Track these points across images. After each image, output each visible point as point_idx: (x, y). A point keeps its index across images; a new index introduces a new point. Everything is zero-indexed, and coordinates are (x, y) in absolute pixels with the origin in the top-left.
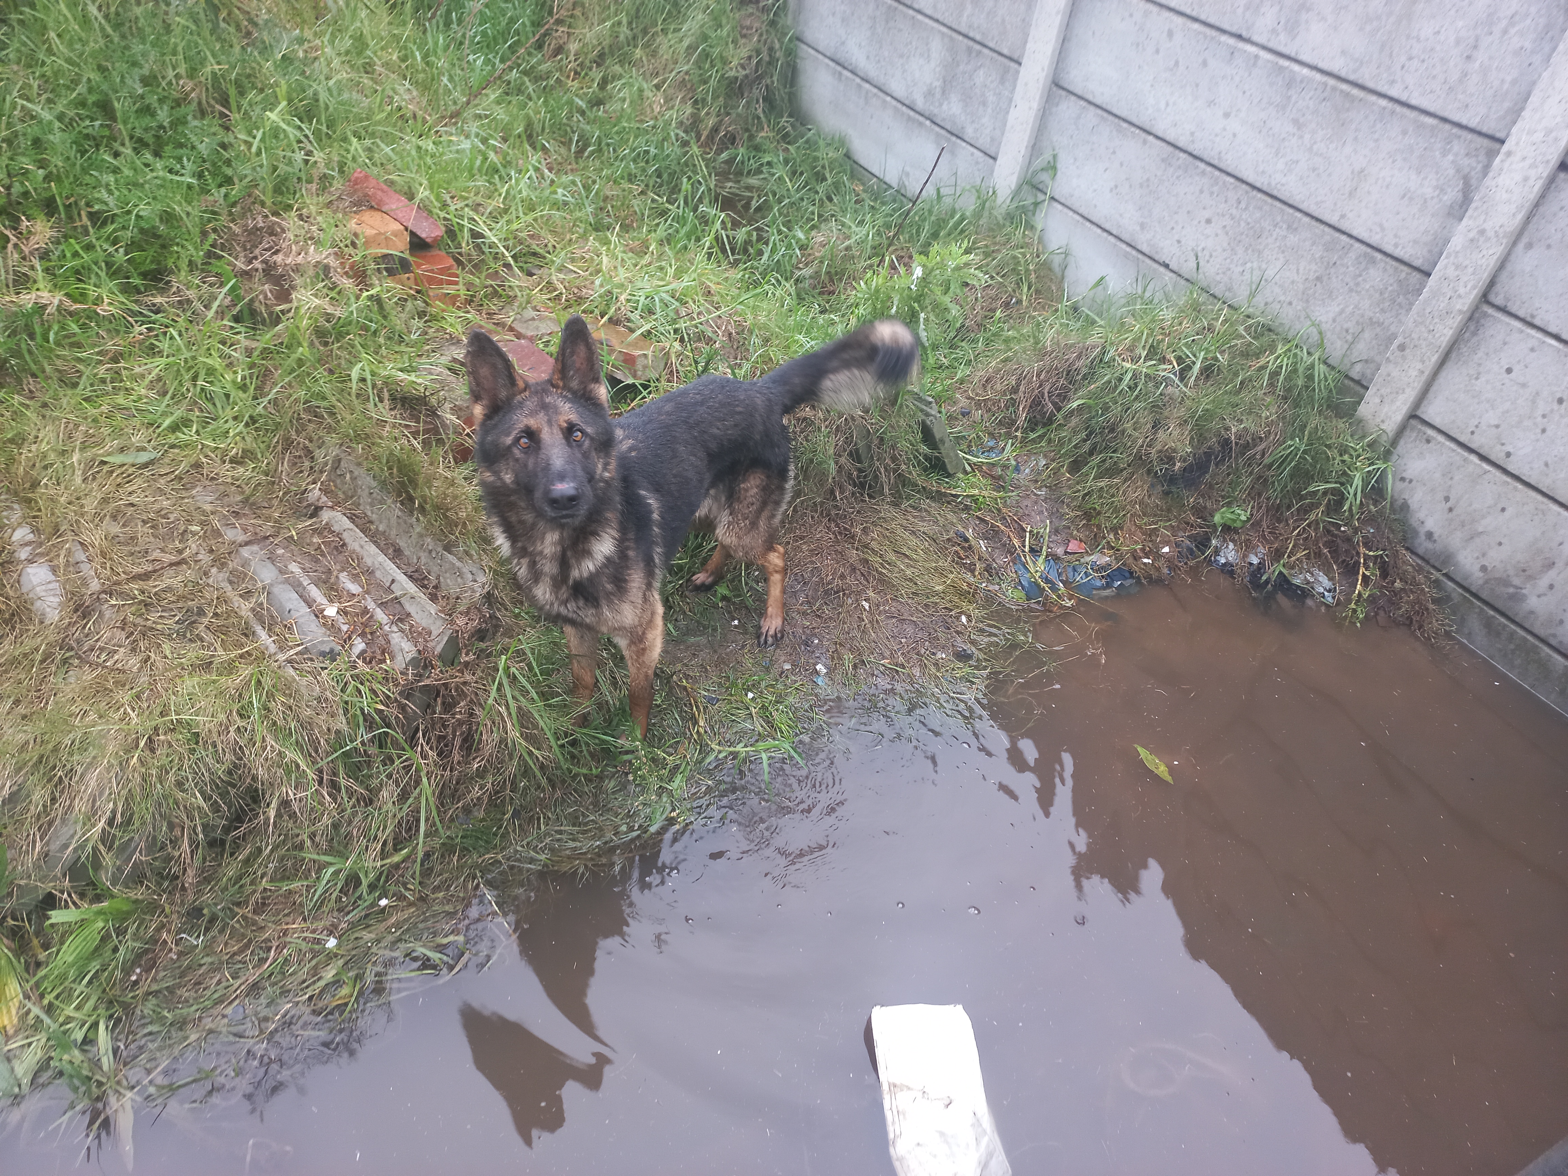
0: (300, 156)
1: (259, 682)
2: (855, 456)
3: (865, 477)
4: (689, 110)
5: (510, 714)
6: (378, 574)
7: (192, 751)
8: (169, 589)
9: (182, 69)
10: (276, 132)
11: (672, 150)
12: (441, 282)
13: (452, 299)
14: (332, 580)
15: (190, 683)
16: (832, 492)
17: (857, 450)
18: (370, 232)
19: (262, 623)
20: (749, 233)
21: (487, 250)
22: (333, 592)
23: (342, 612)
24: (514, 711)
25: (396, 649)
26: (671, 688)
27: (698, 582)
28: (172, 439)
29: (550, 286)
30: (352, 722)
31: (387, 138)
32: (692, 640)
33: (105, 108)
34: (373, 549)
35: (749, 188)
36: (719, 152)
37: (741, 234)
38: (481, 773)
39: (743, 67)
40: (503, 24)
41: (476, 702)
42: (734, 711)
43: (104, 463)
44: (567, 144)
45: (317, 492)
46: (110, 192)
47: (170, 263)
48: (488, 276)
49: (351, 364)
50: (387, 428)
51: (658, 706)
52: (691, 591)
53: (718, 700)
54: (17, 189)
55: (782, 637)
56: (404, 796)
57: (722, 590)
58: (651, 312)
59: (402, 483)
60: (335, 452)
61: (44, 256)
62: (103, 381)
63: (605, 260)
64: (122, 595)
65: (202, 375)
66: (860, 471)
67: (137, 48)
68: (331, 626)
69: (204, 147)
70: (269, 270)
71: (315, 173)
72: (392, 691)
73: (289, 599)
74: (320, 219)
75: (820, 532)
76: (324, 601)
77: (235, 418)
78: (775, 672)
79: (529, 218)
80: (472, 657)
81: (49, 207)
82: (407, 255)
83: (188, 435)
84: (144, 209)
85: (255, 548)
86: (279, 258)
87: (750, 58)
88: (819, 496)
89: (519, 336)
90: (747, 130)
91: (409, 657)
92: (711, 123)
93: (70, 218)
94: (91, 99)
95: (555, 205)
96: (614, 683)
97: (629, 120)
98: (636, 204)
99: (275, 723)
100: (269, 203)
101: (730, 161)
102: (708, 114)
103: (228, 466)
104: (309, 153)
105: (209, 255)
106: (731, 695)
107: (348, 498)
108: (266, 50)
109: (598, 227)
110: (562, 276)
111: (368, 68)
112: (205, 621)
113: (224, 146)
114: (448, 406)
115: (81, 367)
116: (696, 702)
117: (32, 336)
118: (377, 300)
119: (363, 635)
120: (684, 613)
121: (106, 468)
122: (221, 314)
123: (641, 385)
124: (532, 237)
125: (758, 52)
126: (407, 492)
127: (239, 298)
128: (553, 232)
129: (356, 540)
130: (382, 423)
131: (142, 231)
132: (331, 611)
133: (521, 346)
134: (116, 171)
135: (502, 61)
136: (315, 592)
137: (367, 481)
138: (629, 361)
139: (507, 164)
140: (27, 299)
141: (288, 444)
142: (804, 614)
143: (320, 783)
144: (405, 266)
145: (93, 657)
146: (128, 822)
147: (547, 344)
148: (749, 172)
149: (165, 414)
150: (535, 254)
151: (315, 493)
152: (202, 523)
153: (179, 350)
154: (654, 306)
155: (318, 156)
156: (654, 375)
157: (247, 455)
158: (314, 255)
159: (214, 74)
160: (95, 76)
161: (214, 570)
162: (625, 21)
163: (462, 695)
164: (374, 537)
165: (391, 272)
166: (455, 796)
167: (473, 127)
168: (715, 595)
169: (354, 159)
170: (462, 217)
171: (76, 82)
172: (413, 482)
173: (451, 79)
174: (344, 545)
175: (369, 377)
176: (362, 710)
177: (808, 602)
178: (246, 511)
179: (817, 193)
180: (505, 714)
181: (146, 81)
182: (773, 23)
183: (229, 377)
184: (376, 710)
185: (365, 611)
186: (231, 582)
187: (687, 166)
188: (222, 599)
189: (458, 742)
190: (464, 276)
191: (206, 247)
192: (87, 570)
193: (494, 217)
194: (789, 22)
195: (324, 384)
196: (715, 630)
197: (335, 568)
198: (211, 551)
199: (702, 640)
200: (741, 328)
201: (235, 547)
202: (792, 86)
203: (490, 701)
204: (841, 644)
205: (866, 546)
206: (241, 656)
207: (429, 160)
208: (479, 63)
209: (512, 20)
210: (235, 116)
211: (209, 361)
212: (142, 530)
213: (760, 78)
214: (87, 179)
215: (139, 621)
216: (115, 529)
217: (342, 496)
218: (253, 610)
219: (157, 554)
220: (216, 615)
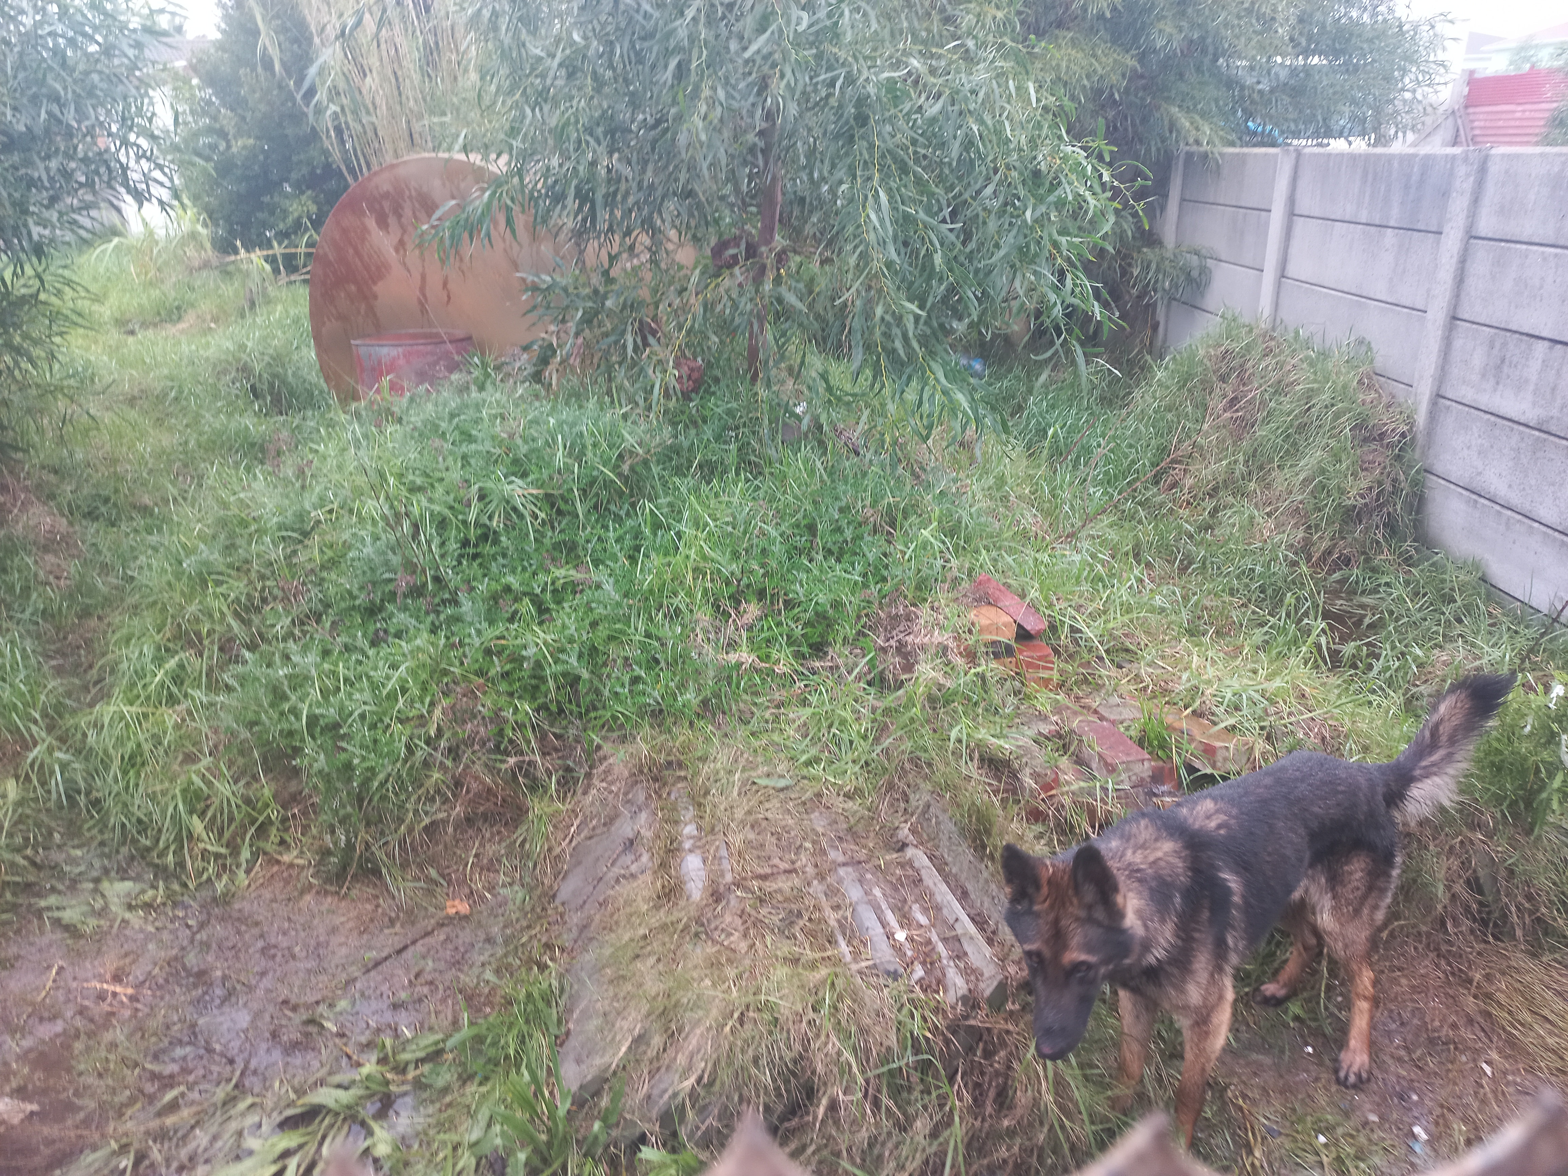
0: (940, 562)
1: (833, 984)
2: (1474, 885)
3: (1489, 913)
4: (1301, 535)
5: (1046, 1077)
6: (945, 911)
7: (770, 1033)
8: (780, 891)
9: (868, 502)
10: (925, 545)
11: (1280, 569)
12: (1038, 667)
13: (1046, 682)
14: (906, 908)
15: (781, 972)
16: (1443, 924)
17: (1477, 879)
18: (984, 622)
19: (844, 934)
20: (1359, 648)
21: (1082, 643)
22: (906, 921)
23: (910, 939)
24: (1051, 1074)
25: (949, 984)
26: (1224, 1103)
27: (1268, 993)
28: (805, 772)
29: (1138, 678)
30: (901, 1042)
31: (1011, 551)
32: (1254, 1056)
33: (812, 529)
34: (944, 887)
35: (1363, 606)
36: (1330, 572)
37: (1349, 649)
38: (1011, 1133)
39: (1362, 496)
40: (1125, 465)
41: (1015, 1055)
42: (1300, 1153)
43: (754, 783)
44: (1171, 562)
45: (906, 831)
46: (802, 586)
47: (831, 639)
48: (1081, 665)
49: (952, 726)
50: (973, 783)
51: (1206, 1119)
52: (1258, 1003)
53: (1280, 1134)
54: (745, 581)
55: (1369, 1080)
56: (934, 1134)
57: (1295, 1008)
58: (1237, 708)
59: (978, 831)
60: (926, 797)
61: (750, 628)
62: (767, 722)
63: (1195, 658)
64: (747, 889)
65: (836, 724)
66: (1481, 904)
67: (841, 488)
68: (898, 949)
69: (872, 555)
70: (901, 648)
71: (949, 576)
72: (939, 1021)
73: (869, 919)
74: (947, 610)
75: (1425, 966)
76: (896, 925)
77: (854, 762)
78: (1355, 1121)
79: (1126, 619)
80: (1017, 1007)
81: (761, 594)
82: (1012, 643)
83: (817, 770)
84: (822, 598)
85: (850, 869)
86: (909, 639)
87: (1370, 488)
88: (1425, 924)
89: (1102, 718)
90: (1364, 553)
91: (960, 993)
92: (1324, 545)
93: (772, 603)
94: (804, 522)
95: (1152, 610)
96: (1160, 1080)
97: (1236, 543)
98: (1235, 615)
99: (839, 1023)
100: (910, 596)
101: (1342, 581)
102: (1321, 538)
103: (841, 798)
104: (947, 561)
105: (860, 633)
106: (1297, 1132)
107: (930, 839)
108: (929, 487)
109: (1193, 633)
110: (1150, 670)
111: (1005, 498)
112: (801, 923)
113: (885, 555)
114: (1028, 771)
115: (754, 709)
116: (1253, 1128)
117: (729, 684)
118: (982, 677)
119: (924, 963)
120: (1248, 1025)
121: (755, 788)
122: (858, 679)
123: (1221, 776)
124: (1126, 635)
125: (1380, 484)
126: (982, 841)
127: (874, 667)
128: (1148, 633)
129: (932, 878)
130: (968, 778)
131: (817, 614)
132: (901, 936)
133: (1104, 728)
134: (809, 571)
135: (1119, 493)
136: (891, 918)
137: (949, 826)
138: (1209, 751)
139: (1112, 576)
140: (733, 657)
141: (891, 787)
142: (1400, 1060)
143: (865, 1096)
144: (1009, 651)
145: (716, 935)
146: (711, 1083)
147: (1127, 728)
148: (1363, 592)
149: (803, 752)
150: (1127, 650)
151: (904, 832)
152: (814, 842)
153: (823, 703)
154: (1241, 702)
155: (954, 563)
156: (1234, 768)
157: (858, 792)
158: (938, 637)
159: (889, 504)
160: (809, 507)
161: (815, 882)
162: (1241, 459)
163: (1003, 1044)
164: (946, 877)
165: (997, 656)
166: (982, 1152)
167: (1086, 545)
168: (1286, 1012)
169: (981, 566)
170: (1064, 616)
171: (796, 512)
172: (988, 832)
173: (1072, 507)
174: (921, 880)
175: (965, 738)
176: (912, 1034)
177: (1406, 1048)
178: (849, 838)
179: (1443, 613)
180: (1041, 1074)
181: (841, 510)
182: (1398, 458)
183: (856, 727)
184: (924, 1037)
185: (929, 942)
186: (826, 895)
187: (1294, 583)
188: (817, 908)
189: (992, 1094)
190: (1058, 664)
191: (859, 627)
192: (726, 865)
193: (1092, 616)
194: (1417, 455)
195: (928, 738)
196: (1282, 1052)
197: (910, 899)
198: (816, 866)
199: (1266, 1060)
200: (1335, 734)
201: (836, 865)
202: (1417, 513)
203: (1029, 1056)
204: (1449, 1110)
205: (1489, 996)
206: (823, 959)
207: (1043, 569)
208: (1098, 494)
209: (1133, 462)
210: (897, 534)
211: (843, 714)
212: (771, 840)
213: (1381, 506)
214: (790, 576)
215: (753, 913)
216: (751, 836)
217: (925, 836)
218: (839, 921)
219: (776, 861)
220: (810, 919)
